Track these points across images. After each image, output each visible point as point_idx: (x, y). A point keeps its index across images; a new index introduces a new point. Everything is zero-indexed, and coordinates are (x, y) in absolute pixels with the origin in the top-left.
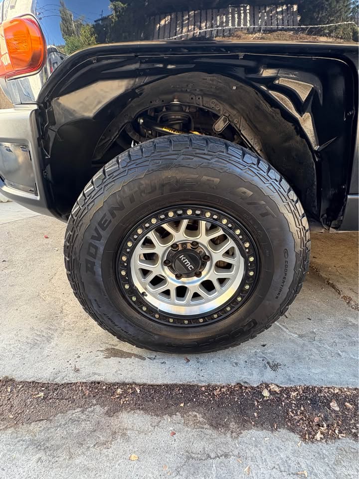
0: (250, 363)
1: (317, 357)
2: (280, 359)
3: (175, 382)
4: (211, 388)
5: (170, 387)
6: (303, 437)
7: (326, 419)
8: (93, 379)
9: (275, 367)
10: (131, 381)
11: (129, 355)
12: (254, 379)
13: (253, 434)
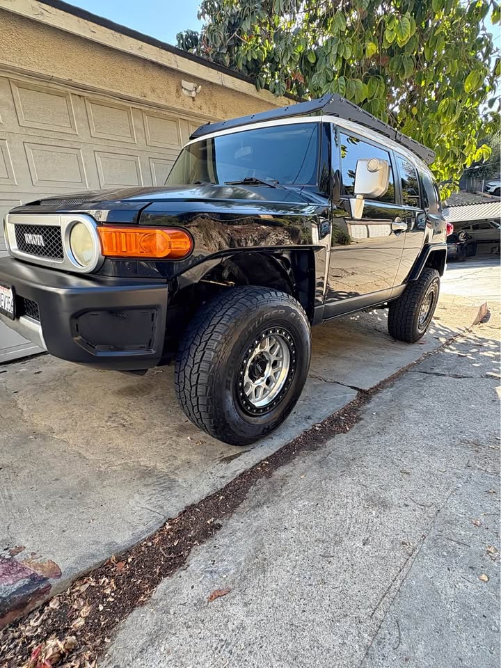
0: (299, 423)
1: (320, 405)
2: (308, 414)
3: (279, 448)
4: (296, 441)
5: (280, 451)
6: (344, 433)
7: (345, 423)
8: (238, 473)
9: (309, 418)
10: (259, 461)
11: (239, 455)
12: (307, 426)
13: (329, 443)
